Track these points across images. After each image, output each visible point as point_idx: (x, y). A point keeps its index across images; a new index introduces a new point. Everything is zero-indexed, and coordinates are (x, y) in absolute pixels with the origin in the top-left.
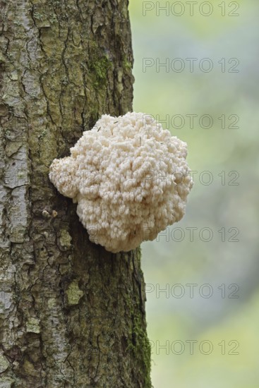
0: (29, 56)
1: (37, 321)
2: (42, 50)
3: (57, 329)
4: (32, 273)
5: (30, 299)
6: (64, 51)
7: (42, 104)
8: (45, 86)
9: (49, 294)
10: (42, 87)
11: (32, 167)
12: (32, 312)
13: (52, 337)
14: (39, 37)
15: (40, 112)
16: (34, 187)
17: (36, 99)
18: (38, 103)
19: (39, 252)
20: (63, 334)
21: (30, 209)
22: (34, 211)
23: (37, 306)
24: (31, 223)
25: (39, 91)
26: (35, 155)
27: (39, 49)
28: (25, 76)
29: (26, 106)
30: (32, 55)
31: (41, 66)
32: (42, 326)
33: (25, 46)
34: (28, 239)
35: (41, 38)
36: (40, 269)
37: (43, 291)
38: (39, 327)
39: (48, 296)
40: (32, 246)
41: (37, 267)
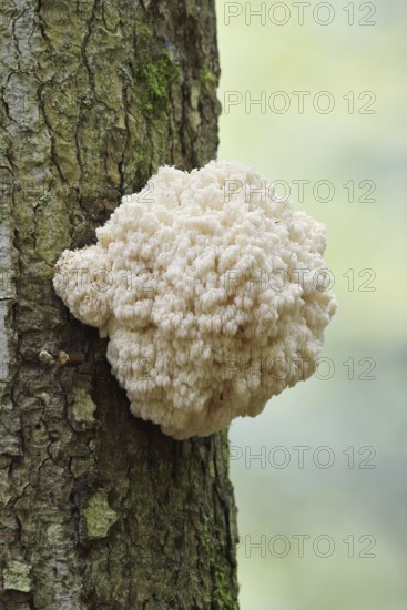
0: (17, 47)
1: (24, 568)
2: (44, 35)
3: (64, 585)
4: (17, 473)
5: (12, 525)
6: (86, 39)
7: (43, 141)
8: (48, 106)
9: (49, 516)
10: (42, 107)
11: (19, 265)
12: (16, 551)
13: (54, 601)
14: (37, 11)
15: (38, 157)
16: (24, 303)
17: (29, 132)
18: (35, 140)
19: (30, 433)
20: (76, 596)
21: (14, 346)
22: (23, 350)
23: (25, 538)
24: (17, 375)
25: (36, 116)
26: (26, 242)
27: (38, 34)
28: (9, 86)
29: (11, 144)
30: (23, 44)
31: (40, 67)
32: (35, 578)
33: (10, 28)
34: (10, 407)
35: (41, 13)
36: (33, 466)
37: (37, 510)
38: (29, 580)
39: (47, 519)
40: (18, 420)
41: (27, 461)
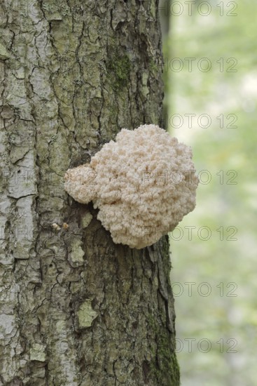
0: (37, 52)
1: (42, 348)
2: (53, 46)
3: (66, 355)
4: (38, 292)
5: (35, 322)
6: (79, 47)
7: (53, 106)
8: (56, 86)
9: (57, 316)
10: (52, 87)
11: (39, 175)
12: (37, 337)
13: (60, 365)
14: (49, 31)
15: (50, 114)
16: (42, 196)
17: (45, 100)
18: (49, 105)
19: (46, 269)
20: (73, 362)
21: (37, 221)
22: (42, 223)
23: (43, 330)
24: (38, 237)
25: (49, 91)
26: (44, 162)
27: (50, 45)
28: (33, 74)
29: (34, 107)
30: (41, 51)
31: (51, 64)
32: (48, 353)
33: (33, 42)
34: (34, 255)
35: (52, 32)
36: (48, 288)
37: (50, 313)
38: (45, 355)
39: (56, 318)
40: (38, 263)
41: (44, 286)
